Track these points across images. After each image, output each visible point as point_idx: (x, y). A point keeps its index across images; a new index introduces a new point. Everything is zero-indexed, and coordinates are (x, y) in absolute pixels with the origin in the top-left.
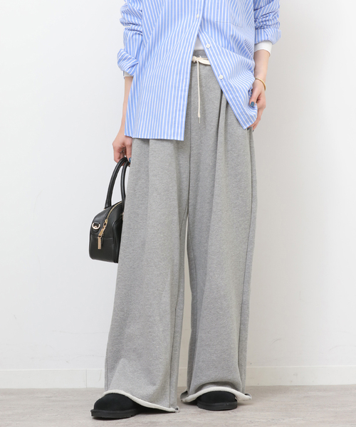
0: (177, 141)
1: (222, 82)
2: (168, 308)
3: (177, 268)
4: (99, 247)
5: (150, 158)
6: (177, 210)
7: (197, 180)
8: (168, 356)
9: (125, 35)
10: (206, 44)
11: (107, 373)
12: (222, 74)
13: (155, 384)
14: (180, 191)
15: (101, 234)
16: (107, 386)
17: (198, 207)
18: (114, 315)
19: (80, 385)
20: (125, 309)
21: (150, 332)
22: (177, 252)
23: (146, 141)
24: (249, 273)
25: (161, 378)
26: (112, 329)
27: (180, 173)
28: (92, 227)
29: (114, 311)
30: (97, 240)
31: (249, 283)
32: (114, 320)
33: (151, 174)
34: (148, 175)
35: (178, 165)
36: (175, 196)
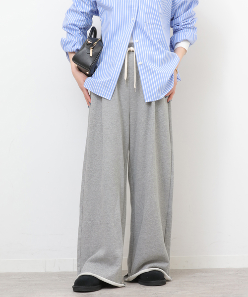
1: (140, 66)
6: (122, 152)
10: (135, 39)
12: (141, 61)
14: (124, 138)
20: (92, 219)
21: (108, 234)
22: (123, 179)
27: (123, 126)
36: (121, 142)
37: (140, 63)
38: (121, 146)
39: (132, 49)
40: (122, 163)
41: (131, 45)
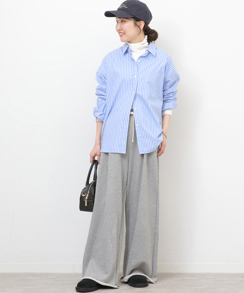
0: (122, 154)
1: (137, 127)
2: (115, 236)
3: (121, 216)
4: (86, 205)
5: (109, 162)
6: (121, 188)
7: (132, 173)
8: (115, 260)
9: (98, 101)
10: (135, 107)
11: (83, 267)
13: (107, 274)
14: (123, 177)
15: (86, 198)
16: (84, 273)
17: (131, 186)
18: (88, 238)
19: (70, 271)
21: (106, 248)
23: (107, 154)
24: (158, 218)
25: (111, 271)
26: (87, 245)
27: (123, 169)
28: (81, 195)
29: (89, 236)
30: (85, 201)
31: (158, 223)
32: (88, 241)
33: (109, 169)
34: (107, 170)
35: (122, 165)
36: (120, 180)
37: (137, 125)
38: (121, 184)
39: (132, 113)
40: (120, 196)
41: (132, 110)
